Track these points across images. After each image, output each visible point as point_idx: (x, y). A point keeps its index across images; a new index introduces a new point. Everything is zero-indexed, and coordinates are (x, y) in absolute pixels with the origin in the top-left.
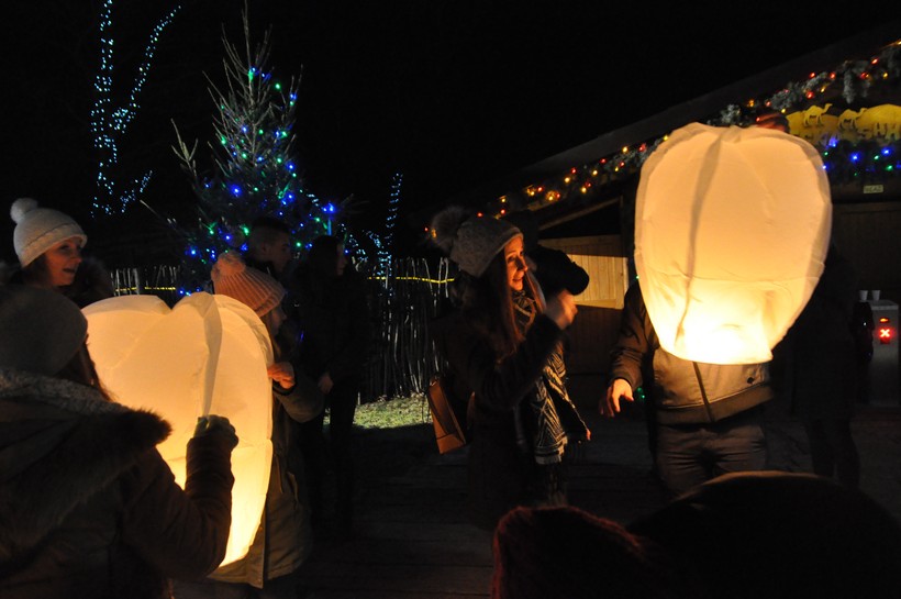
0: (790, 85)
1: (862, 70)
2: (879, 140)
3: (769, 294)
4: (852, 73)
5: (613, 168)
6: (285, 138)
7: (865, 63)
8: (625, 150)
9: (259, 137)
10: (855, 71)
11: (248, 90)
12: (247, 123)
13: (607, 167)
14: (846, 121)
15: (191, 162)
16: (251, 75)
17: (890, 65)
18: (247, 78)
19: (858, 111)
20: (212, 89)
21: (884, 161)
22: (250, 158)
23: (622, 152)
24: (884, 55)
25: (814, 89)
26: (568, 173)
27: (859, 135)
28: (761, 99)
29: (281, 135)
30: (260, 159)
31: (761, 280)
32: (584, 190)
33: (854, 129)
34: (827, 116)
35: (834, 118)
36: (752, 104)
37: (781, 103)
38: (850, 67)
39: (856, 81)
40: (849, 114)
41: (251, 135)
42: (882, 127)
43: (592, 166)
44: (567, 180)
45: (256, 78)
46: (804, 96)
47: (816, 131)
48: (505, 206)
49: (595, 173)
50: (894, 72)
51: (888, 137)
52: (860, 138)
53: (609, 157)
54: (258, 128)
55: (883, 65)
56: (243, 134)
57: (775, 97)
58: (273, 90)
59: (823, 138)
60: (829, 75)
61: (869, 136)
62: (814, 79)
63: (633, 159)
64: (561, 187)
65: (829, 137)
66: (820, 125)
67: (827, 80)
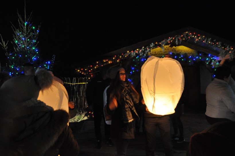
0: (165, 39)
1: (180, 37)
2: (180, 53)
3: (173, 96)
4: (178, 38)
5: (125, 56)
6: (35, 42)
7: (180, 36)
8: (128, 52)
9: (28, 41)
10: (178, 37)
11: (25, 28)
12: (24, 37)
13: (124, 56)
14: (174, 49)
15: (6, 47)
16: (25, 24)
17: (185, 37)
18: (25, 25)
19: (176, 47)
20: (13, 27)
21: (182, 58)
22: (25, 47)
23: (127, 52)
24: (184, 35)
25: (170, 41)
26: (114, 57)
27: (176, 52)
28: (159, 42)
29: (34, 41)
30: (28, 47)
31: (171, 93)
32: (118, 61)
33: (175, 51)
34: (170, 47)
35: (171, 48)
36: (157, 43)
37: (163, 43)
38: (177, 36)
39: (179, 40)
40: (174, 47)
41: (25, 40)
42: (181, 51)
43: (120, 55)
44: (114, 58)
45: (27, 25)
46: (168, 42)
47: (167, 50)
48: (98, 64)
49: (121, 57)
50: (186, 38)
51: (182, 53)
52: (176, 53)
53: (124, 53)
54: (28, 39)
55: (183, 37)
56: (22, 40)
57: (162, 42)
58: (32, 29)
59: (169, 52)
60: (173, 38)
61: (178, 52)
62: (170, 39)
63: (130, 54)
64: (112, 60)
65: (170, 52)
66: (168, 49)
67: (172, 39)
